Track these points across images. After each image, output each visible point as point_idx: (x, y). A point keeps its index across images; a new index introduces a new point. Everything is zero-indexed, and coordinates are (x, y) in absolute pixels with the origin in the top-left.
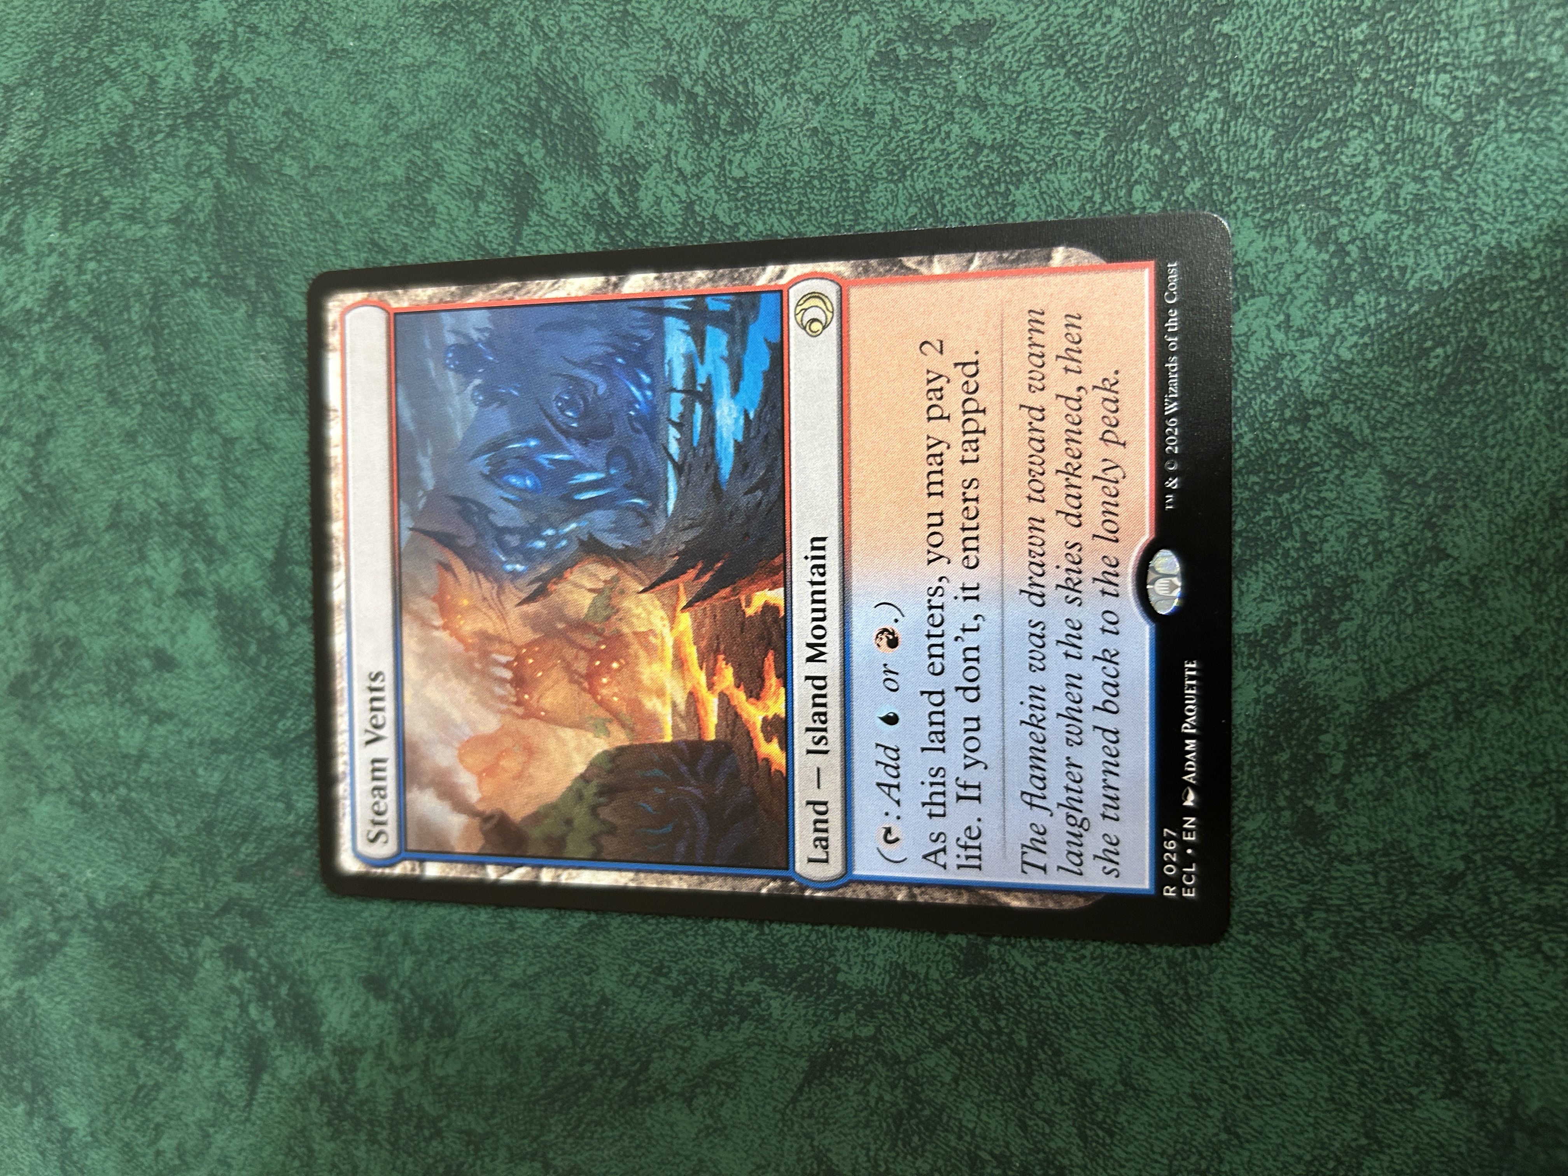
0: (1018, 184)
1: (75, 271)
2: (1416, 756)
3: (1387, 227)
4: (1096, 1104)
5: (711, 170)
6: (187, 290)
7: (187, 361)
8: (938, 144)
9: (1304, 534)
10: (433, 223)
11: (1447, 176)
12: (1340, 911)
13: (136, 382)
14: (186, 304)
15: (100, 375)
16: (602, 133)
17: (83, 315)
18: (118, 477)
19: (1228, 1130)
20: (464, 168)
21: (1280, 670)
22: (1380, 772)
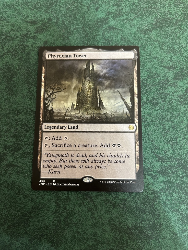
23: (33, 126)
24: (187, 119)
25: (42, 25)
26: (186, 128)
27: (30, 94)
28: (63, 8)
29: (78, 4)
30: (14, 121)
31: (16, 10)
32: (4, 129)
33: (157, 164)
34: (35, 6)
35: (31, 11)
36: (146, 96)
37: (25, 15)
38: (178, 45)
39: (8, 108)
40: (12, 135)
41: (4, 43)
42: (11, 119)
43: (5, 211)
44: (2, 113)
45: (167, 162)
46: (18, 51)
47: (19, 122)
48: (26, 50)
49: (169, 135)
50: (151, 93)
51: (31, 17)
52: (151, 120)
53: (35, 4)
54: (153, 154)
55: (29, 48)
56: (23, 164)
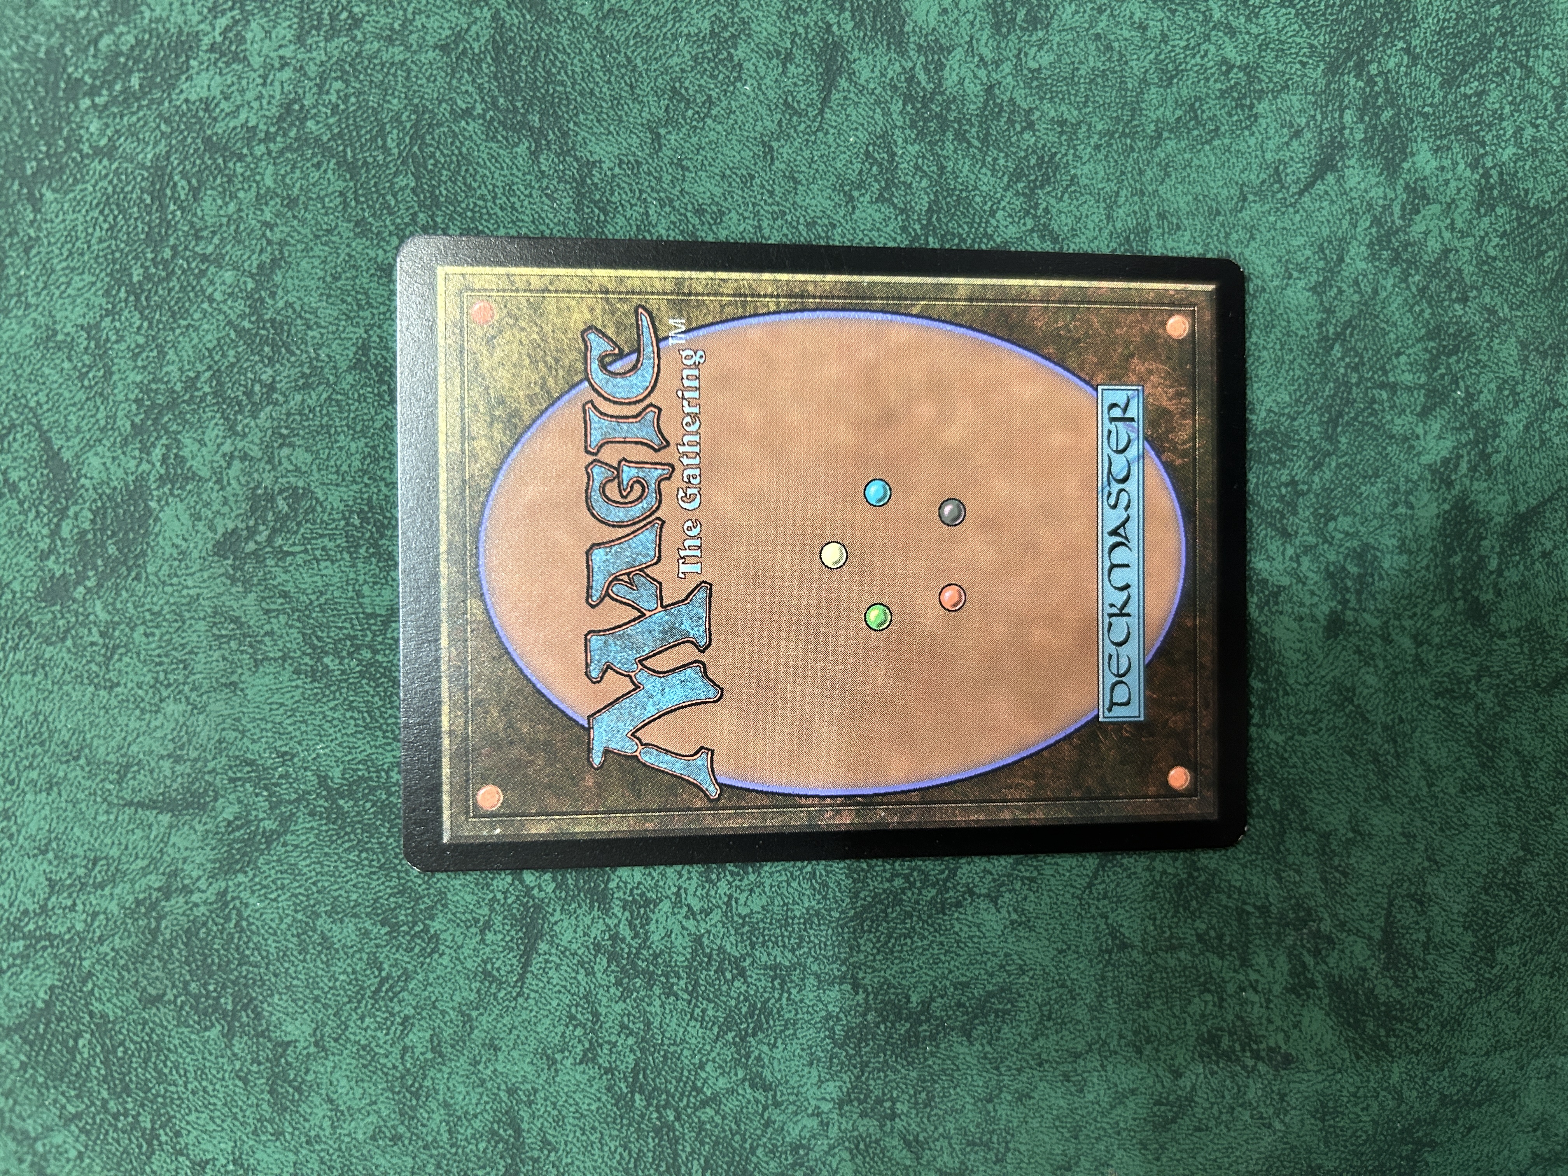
0: (1259, 99)
1: (315, 90)
2: (1545, 554)
3: (1517, 158)
4: (1333, 851)
5: (1008, 59)
6: (455, 121)
7: (456, 194)
8: (1198, 59)
9: (1467, 387)
10: (739, 78)
11: (1552, 126)
12: (1499, 676)
13: (390, 214)
14: (455, 136)
15: (345, 203)
16: (909, 14)
17: (325, 138)
18: (367, 314)
19: (1429, 859)
20: (774, 30)
21: (1453, 492)
22: (1521, 567)
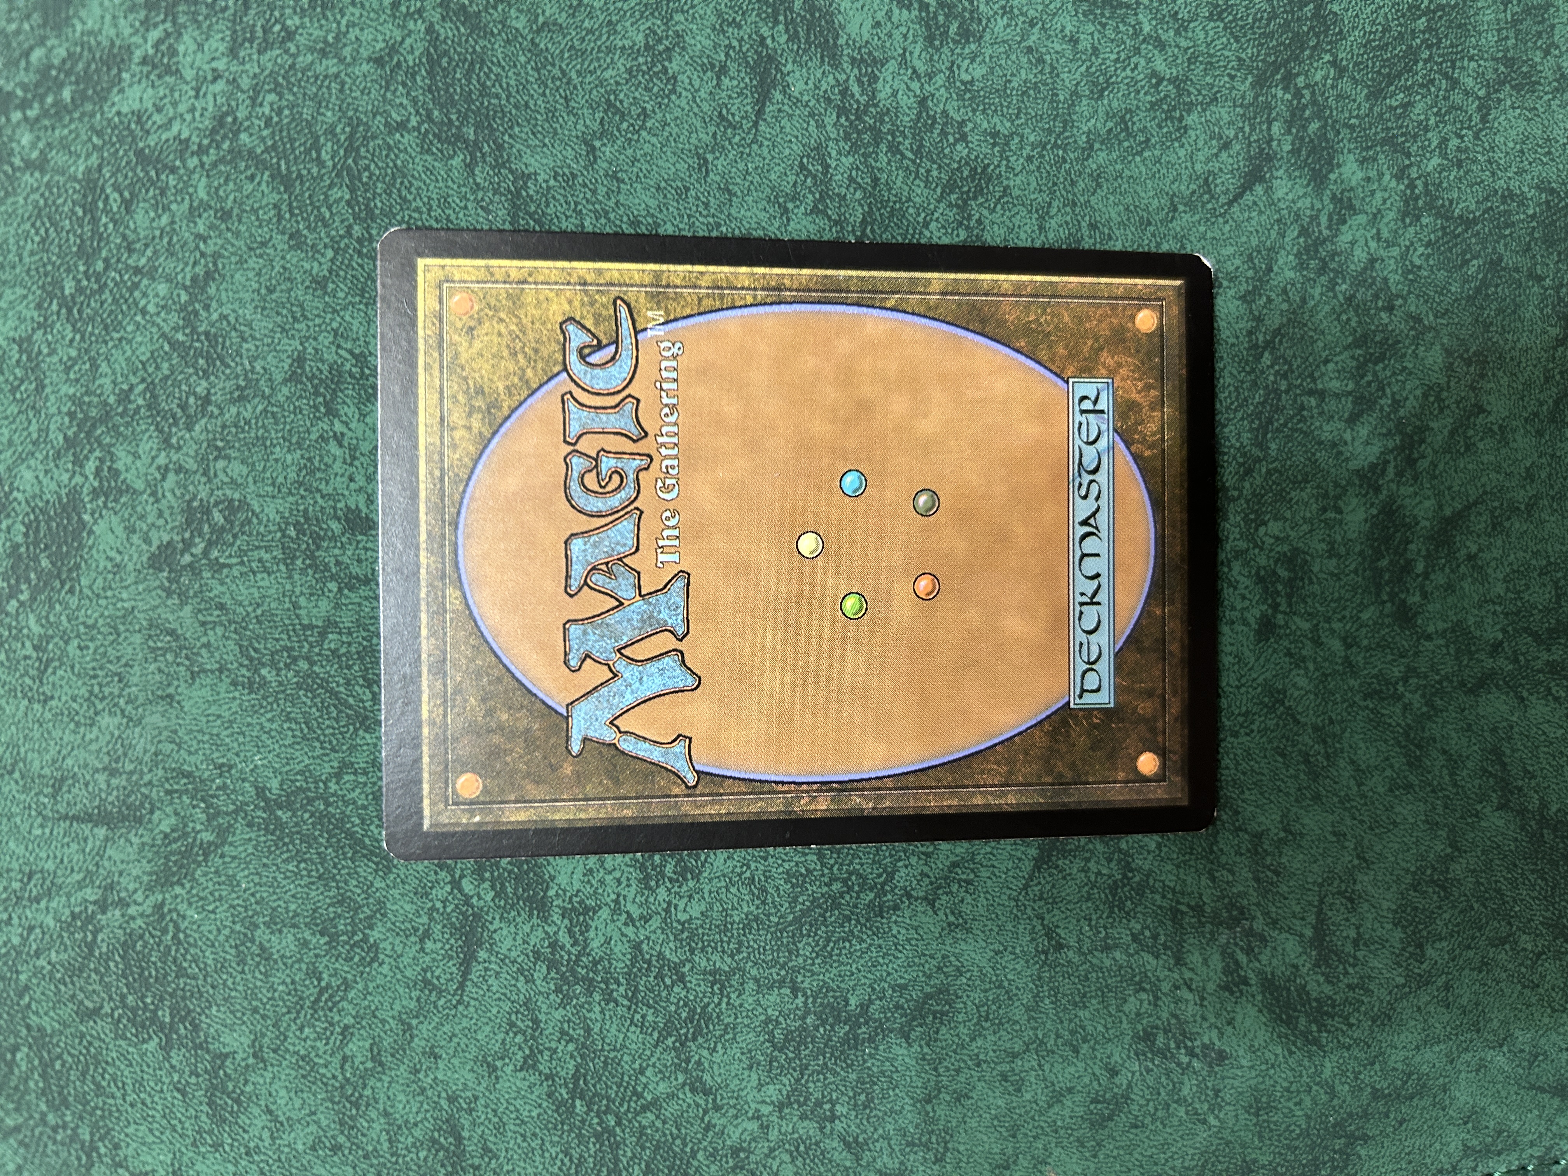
23: (1120, 851)
24: (1055, 14)
25: (487, 875)
26: (1104, 25)
27: (940, 892)
28: (353, 748)
29: (319, 654)
30: (1095, 961)
31: (381, 1064)
32: (1143, 1010)
33: (1285, 190)
34: (345, 938)
35: (381, 965)
36: (933, 225)
37: (418, 1000)
38: (614, 18)
39: (1028, 1009)
40: (1172, 961)
41: (623, 1100)
42: (1087, 979)
43: (1525, 937)
44: (1053, 1037)
45: (1272, 140)
46: (673, 1008)
47: (1102, 935)
48: (664, 958)
49: (1141, 120)
50: (917, 199)
51: (427, 959)
52: (1064, 206)
53: (327, 939)
54: (1235, 208)
55: (648, 938)
56: (1310, 880)
